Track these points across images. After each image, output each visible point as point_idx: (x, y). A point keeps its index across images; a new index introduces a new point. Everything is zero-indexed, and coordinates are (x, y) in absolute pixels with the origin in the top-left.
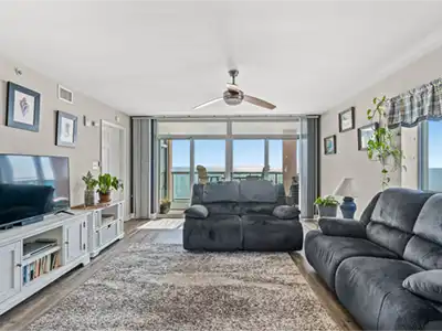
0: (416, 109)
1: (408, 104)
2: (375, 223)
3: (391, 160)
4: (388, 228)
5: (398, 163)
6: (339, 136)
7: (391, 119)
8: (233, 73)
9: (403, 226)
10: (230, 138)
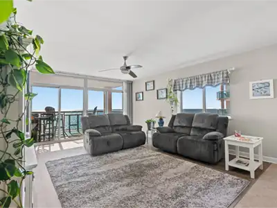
0: (184, 85)
1: (181, 83)
2: (175, 127)
3: (174, 103)
4: (183, 127)
5: (176, 105)
6: (145, 92)
7: (174, 88)
8: (125, 58)
9: (189, 125)
10: (86, 89)
